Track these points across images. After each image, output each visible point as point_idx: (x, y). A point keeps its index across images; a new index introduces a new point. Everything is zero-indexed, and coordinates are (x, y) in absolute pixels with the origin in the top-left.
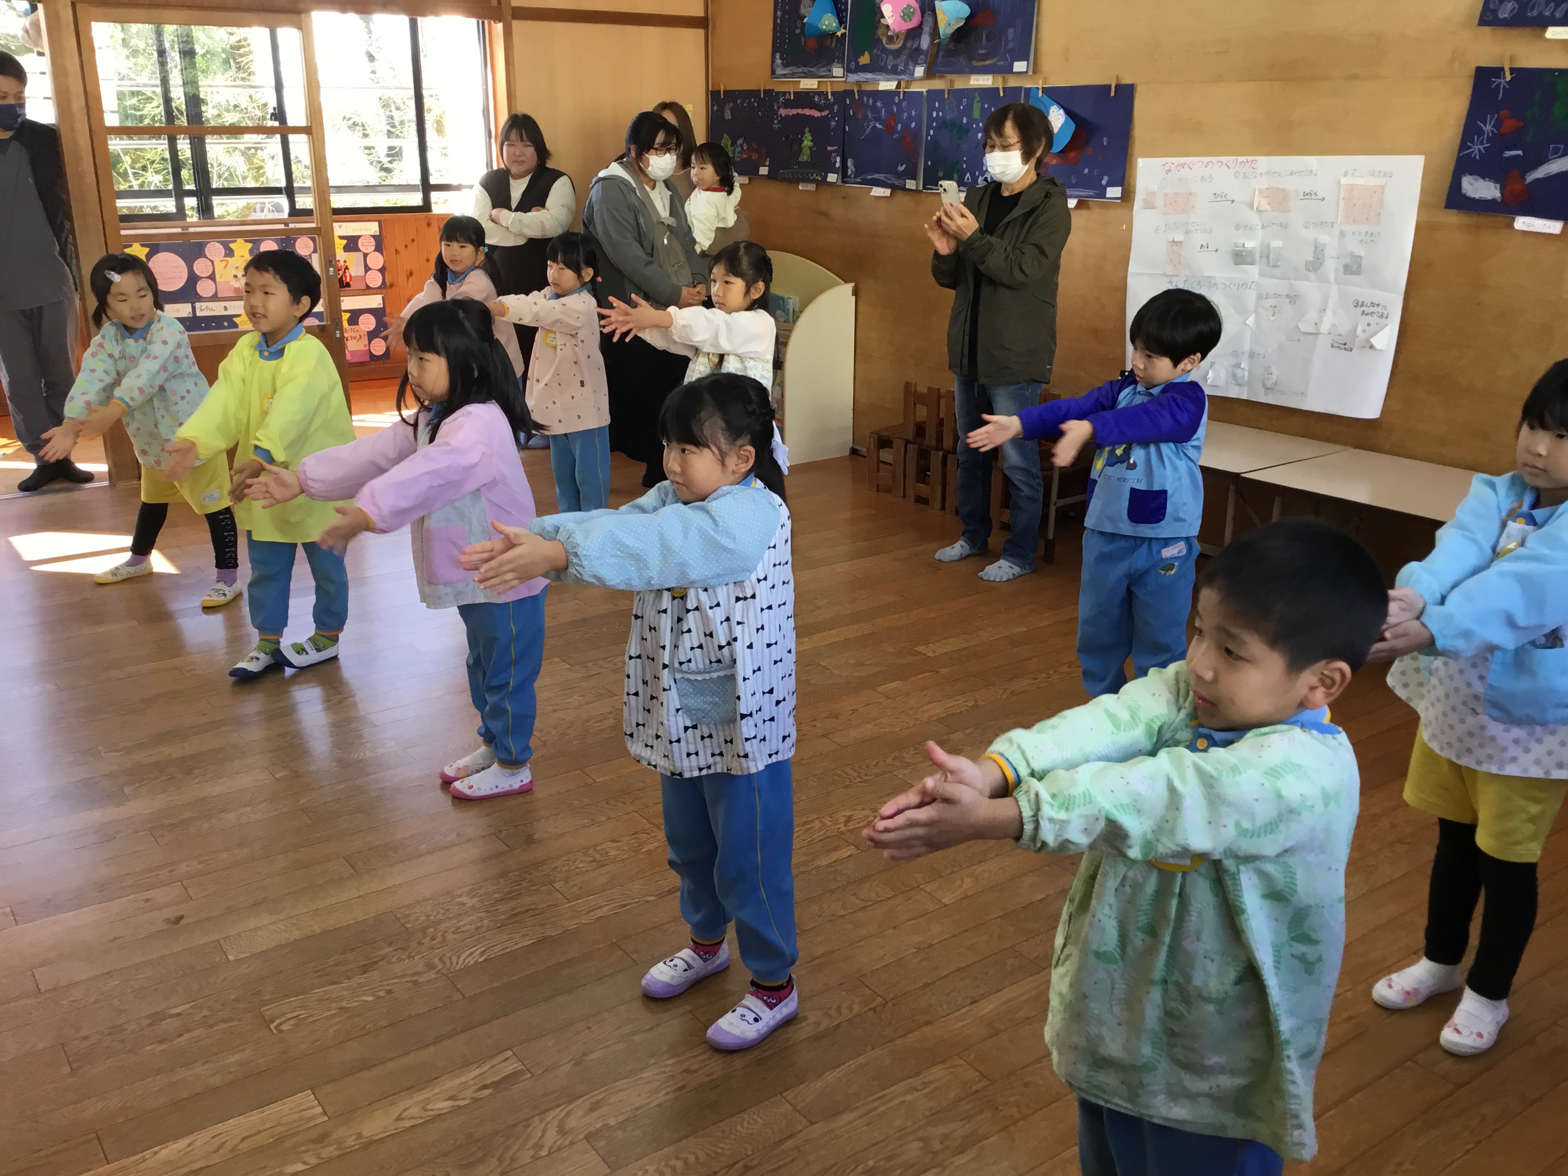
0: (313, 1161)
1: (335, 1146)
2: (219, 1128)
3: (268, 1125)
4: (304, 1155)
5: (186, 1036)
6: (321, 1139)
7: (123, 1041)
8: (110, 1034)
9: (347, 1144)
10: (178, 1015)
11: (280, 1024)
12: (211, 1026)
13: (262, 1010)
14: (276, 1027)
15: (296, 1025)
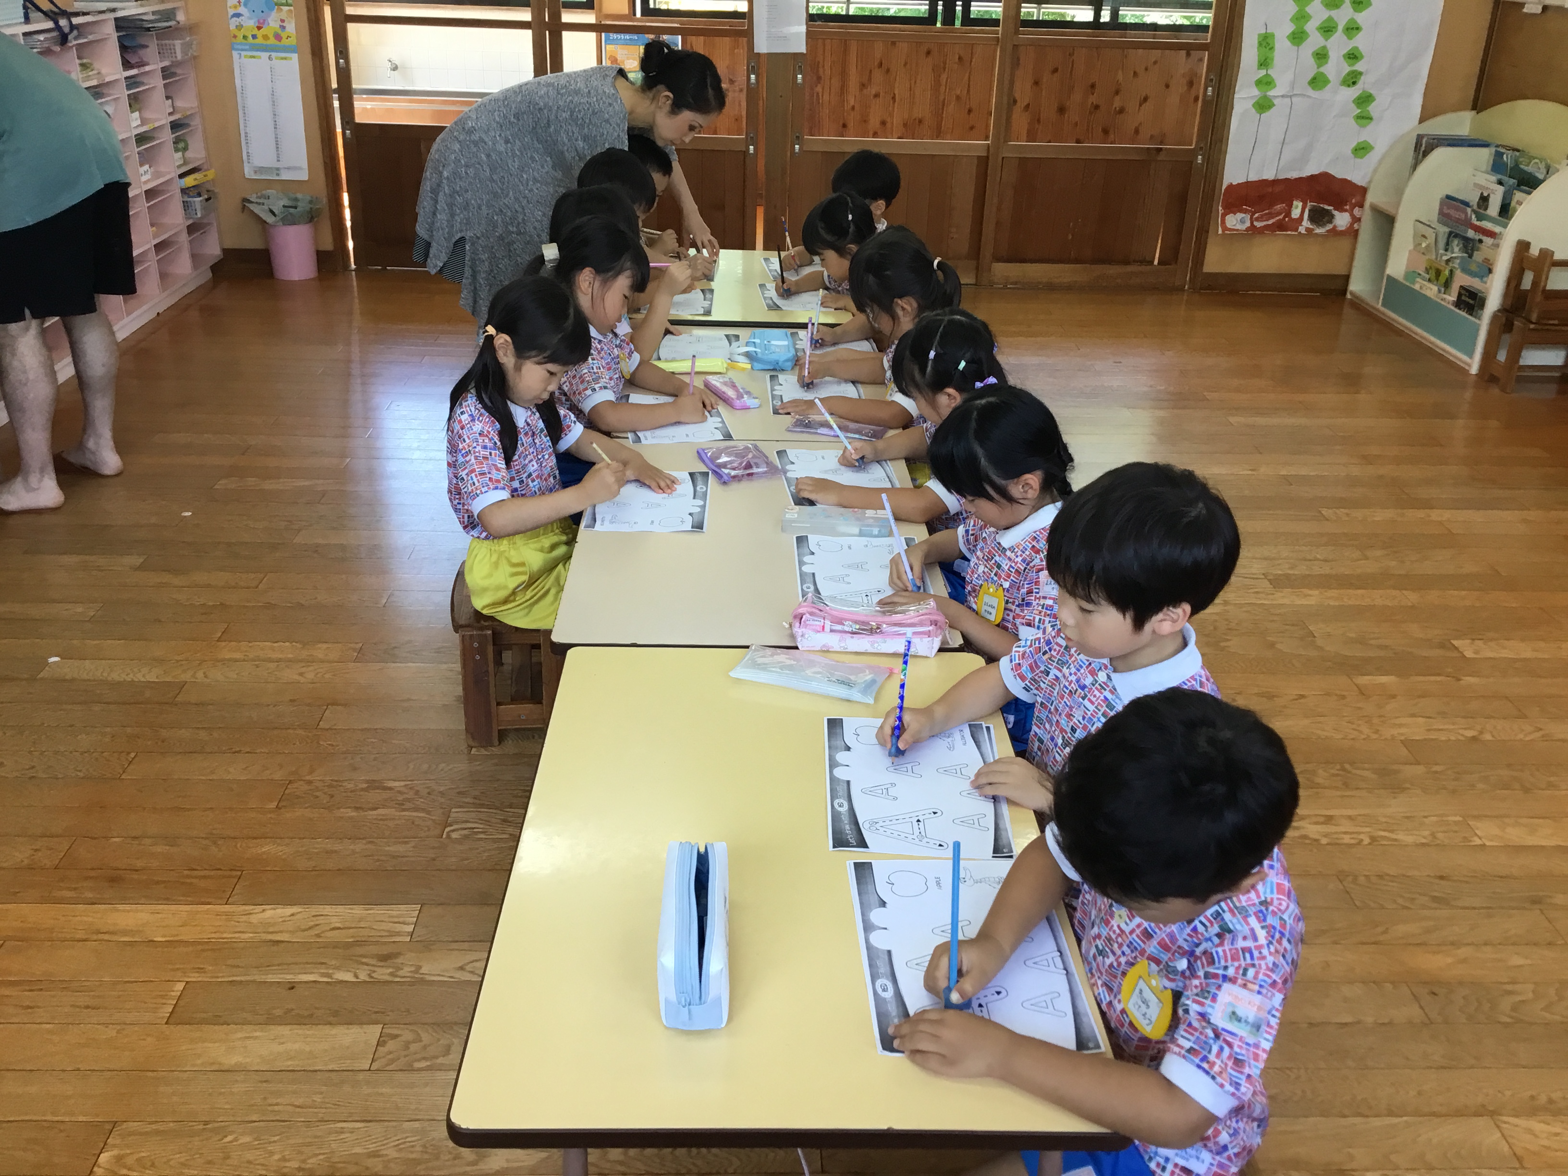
0: (363, 976)
1: (391, 970)
2: (327, 909)
3: (362, 924)
4: (360, 966)
5: (381, 811)
6: (385, 958)
7: (332, 796)
8: (330, 786)
9: (401, 973)
10: (390, 789)
11: (453, 831)
12: (404, 810)
13: (453, 810)
14: (448, 833)
15: (466, 837)
